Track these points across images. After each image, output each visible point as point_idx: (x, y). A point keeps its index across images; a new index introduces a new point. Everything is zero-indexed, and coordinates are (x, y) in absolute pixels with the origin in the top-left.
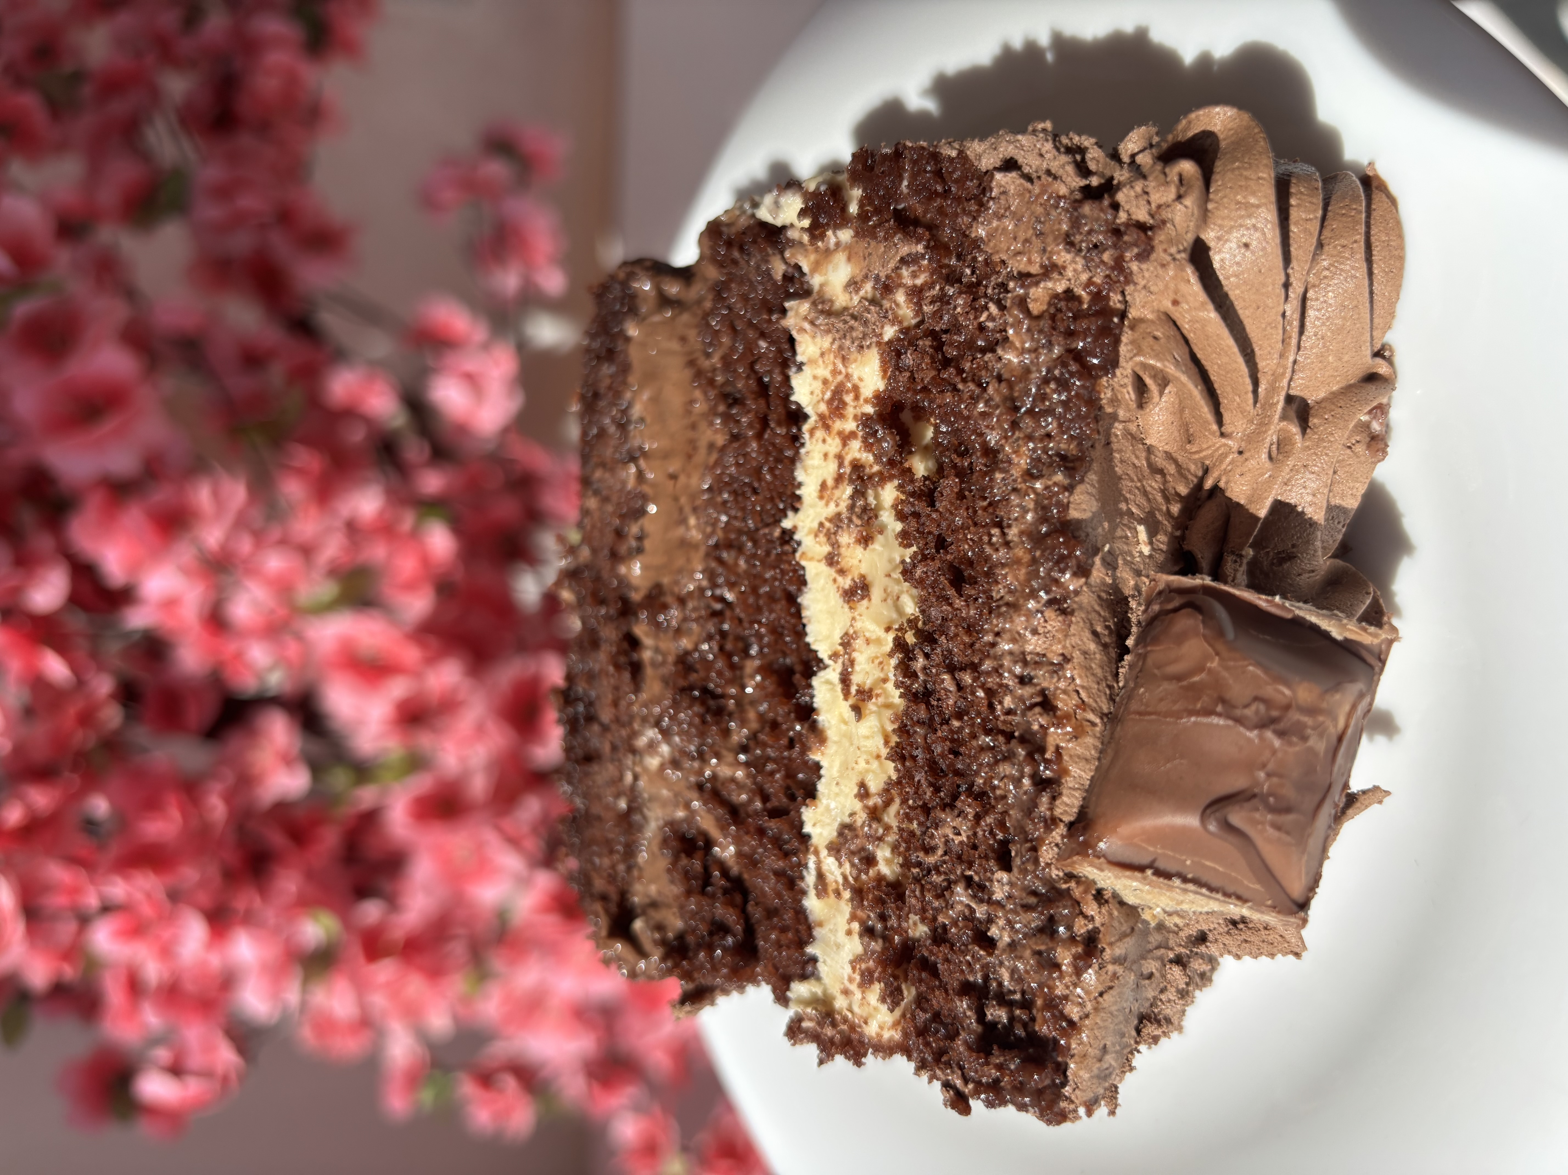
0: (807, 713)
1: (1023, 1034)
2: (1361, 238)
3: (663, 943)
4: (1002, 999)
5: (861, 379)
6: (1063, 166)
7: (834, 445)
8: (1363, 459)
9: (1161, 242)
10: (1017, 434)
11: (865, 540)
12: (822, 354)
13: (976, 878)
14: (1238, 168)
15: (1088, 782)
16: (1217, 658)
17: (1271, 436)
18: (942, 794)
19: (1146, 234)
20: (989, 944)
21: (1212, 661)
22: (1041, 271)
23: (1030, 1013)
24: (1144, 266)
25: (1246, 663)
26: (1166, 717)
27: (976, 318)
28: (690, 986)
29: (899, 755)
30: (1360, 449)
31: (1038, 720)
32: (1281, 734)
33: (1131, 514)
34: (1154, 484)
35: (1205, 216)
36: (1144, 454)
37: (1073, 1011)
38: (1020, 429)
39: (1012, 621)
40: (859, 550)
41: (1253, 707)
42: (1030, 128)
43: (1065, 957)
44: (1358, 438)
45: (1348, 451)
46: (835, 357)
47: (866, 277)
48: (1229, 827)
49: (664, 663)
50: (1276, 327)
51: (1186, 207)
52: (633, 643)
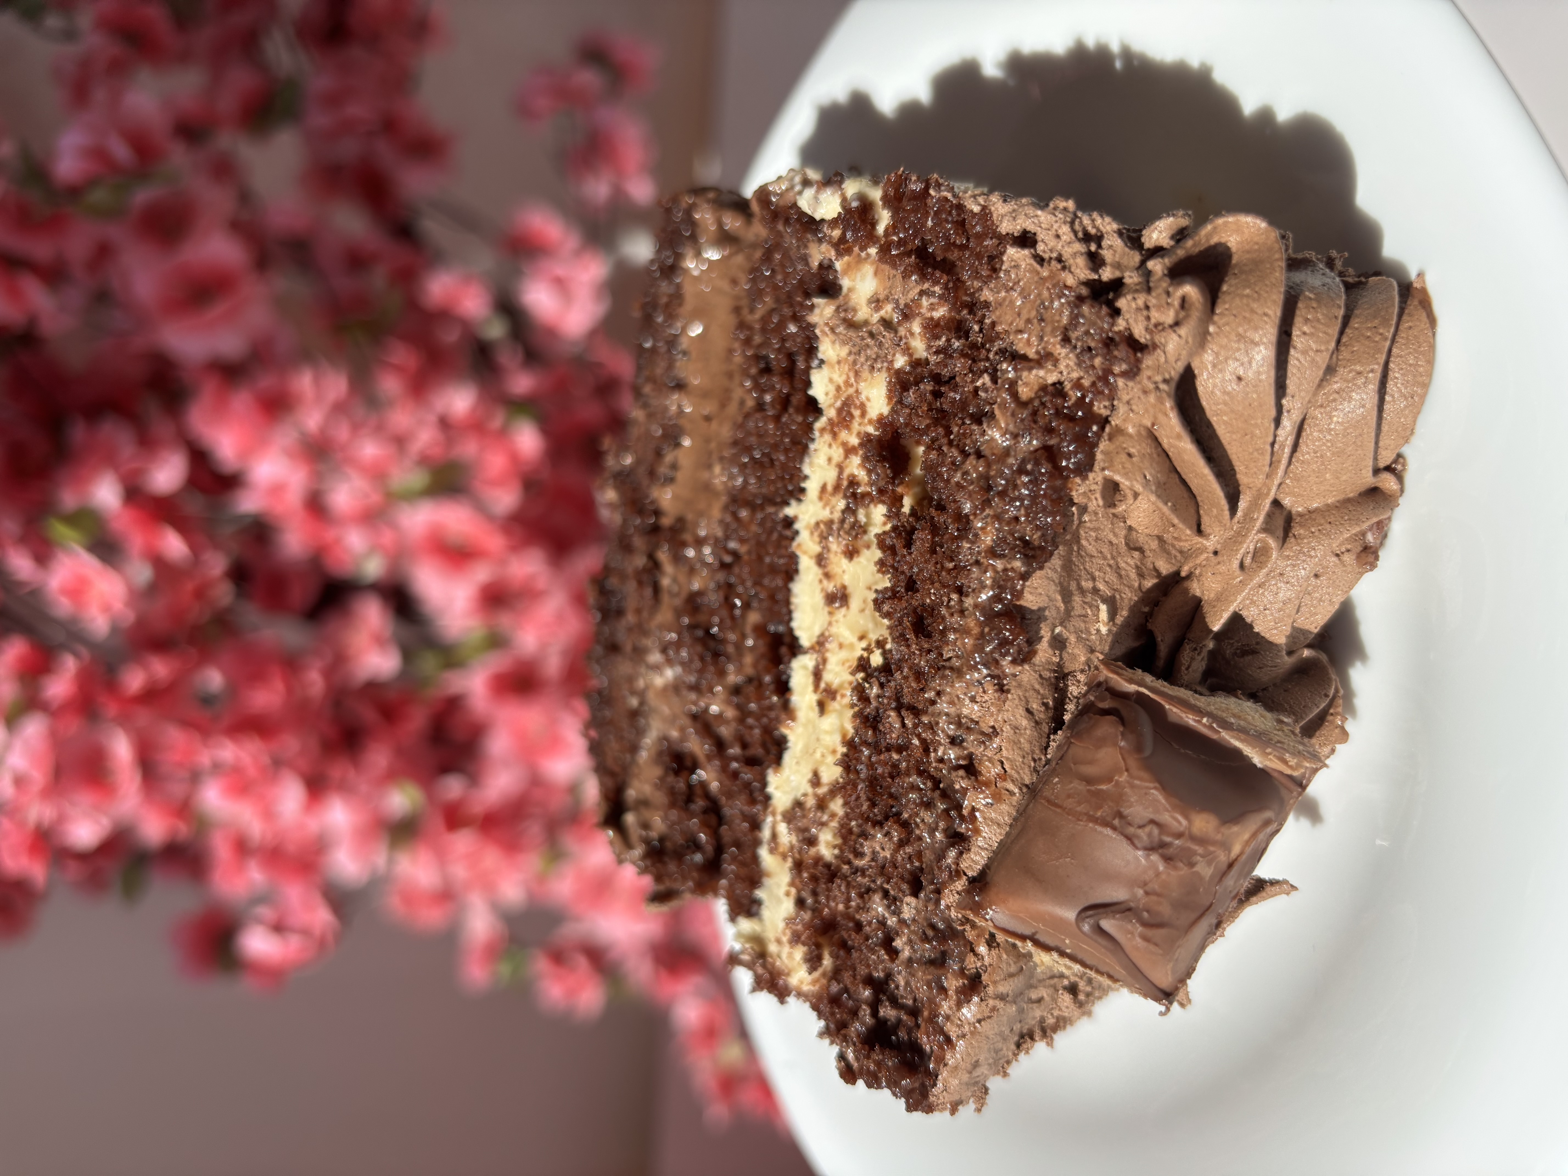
0: (783, 688)
1: (906, 1038)
2: (1379, 369)
3: (647, 841)
4: (894, 1002)
5: (868, 399)
6: (1074, 255)
7: (837, 453)
8: (1349, 569)
9: (1148, 367)
10: (987, 511)
11: (851, 553)
12: (839, 362)
13: (892, 892)
14: (1247, 296)
15: (996, 844)
16: (1126, 774)
17: (1249, 544)
18: (876, 810)
19: (1135, 355)
20: (893, 953)
21: (1121, 775)
22: (1035, 357)
23: (916, 1019)
24: (1130, 384)
25: (1152, 785)
26: (1068, 814)
27: (973, 381)
28: (661, 888)
29: (847, 763)
30: (1348, 558)
31: (961, 782)
32: (1168, 859)
33: (1095, 591)
34: (1129, 562)
35: (1202, 339)
36: (1123, 532)
37: (952, 1031)
38: (990, 506)
39: (952, 686)
40: (844, 562)
41: (1147, 829)
42: (1051, 205)
43: (953, 983)
44: (1349, 547)
45: (1335, 559)
46: (850, 370)
47: (887, 298)
48: (1100, 931)
49: (677, 595)
50: (1262, 454)
51: (1180, 336)
52: (655, 566)
